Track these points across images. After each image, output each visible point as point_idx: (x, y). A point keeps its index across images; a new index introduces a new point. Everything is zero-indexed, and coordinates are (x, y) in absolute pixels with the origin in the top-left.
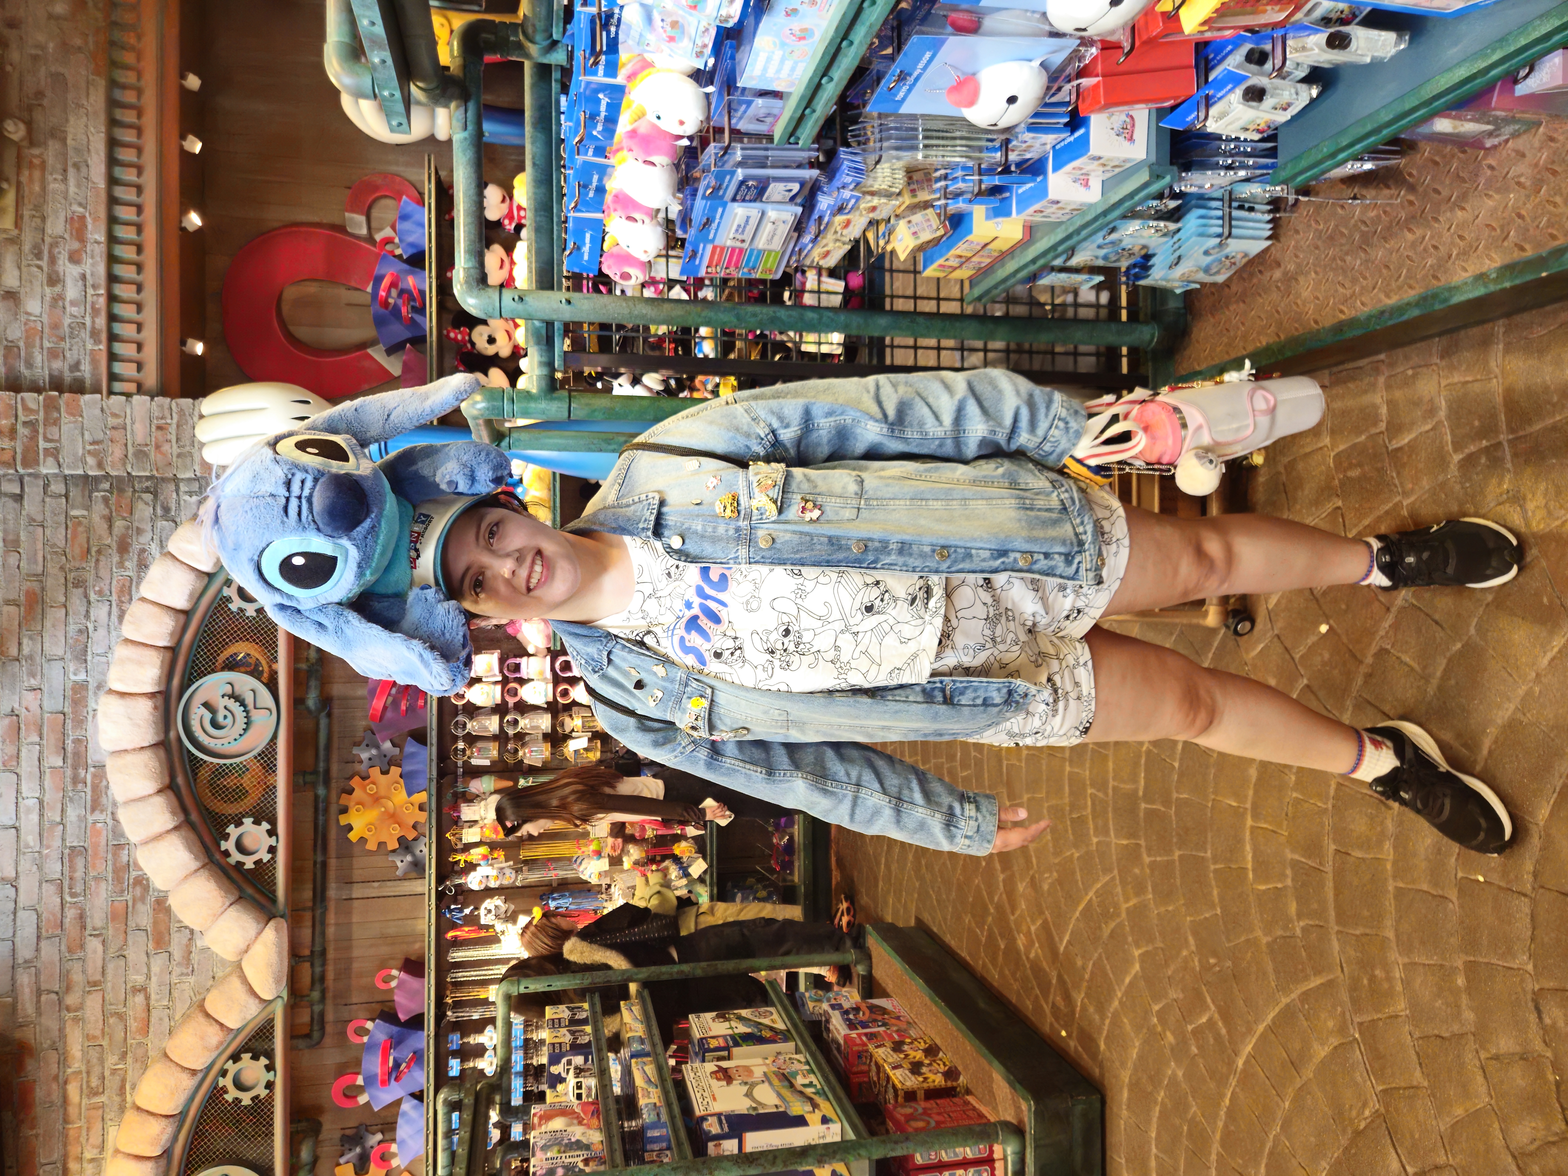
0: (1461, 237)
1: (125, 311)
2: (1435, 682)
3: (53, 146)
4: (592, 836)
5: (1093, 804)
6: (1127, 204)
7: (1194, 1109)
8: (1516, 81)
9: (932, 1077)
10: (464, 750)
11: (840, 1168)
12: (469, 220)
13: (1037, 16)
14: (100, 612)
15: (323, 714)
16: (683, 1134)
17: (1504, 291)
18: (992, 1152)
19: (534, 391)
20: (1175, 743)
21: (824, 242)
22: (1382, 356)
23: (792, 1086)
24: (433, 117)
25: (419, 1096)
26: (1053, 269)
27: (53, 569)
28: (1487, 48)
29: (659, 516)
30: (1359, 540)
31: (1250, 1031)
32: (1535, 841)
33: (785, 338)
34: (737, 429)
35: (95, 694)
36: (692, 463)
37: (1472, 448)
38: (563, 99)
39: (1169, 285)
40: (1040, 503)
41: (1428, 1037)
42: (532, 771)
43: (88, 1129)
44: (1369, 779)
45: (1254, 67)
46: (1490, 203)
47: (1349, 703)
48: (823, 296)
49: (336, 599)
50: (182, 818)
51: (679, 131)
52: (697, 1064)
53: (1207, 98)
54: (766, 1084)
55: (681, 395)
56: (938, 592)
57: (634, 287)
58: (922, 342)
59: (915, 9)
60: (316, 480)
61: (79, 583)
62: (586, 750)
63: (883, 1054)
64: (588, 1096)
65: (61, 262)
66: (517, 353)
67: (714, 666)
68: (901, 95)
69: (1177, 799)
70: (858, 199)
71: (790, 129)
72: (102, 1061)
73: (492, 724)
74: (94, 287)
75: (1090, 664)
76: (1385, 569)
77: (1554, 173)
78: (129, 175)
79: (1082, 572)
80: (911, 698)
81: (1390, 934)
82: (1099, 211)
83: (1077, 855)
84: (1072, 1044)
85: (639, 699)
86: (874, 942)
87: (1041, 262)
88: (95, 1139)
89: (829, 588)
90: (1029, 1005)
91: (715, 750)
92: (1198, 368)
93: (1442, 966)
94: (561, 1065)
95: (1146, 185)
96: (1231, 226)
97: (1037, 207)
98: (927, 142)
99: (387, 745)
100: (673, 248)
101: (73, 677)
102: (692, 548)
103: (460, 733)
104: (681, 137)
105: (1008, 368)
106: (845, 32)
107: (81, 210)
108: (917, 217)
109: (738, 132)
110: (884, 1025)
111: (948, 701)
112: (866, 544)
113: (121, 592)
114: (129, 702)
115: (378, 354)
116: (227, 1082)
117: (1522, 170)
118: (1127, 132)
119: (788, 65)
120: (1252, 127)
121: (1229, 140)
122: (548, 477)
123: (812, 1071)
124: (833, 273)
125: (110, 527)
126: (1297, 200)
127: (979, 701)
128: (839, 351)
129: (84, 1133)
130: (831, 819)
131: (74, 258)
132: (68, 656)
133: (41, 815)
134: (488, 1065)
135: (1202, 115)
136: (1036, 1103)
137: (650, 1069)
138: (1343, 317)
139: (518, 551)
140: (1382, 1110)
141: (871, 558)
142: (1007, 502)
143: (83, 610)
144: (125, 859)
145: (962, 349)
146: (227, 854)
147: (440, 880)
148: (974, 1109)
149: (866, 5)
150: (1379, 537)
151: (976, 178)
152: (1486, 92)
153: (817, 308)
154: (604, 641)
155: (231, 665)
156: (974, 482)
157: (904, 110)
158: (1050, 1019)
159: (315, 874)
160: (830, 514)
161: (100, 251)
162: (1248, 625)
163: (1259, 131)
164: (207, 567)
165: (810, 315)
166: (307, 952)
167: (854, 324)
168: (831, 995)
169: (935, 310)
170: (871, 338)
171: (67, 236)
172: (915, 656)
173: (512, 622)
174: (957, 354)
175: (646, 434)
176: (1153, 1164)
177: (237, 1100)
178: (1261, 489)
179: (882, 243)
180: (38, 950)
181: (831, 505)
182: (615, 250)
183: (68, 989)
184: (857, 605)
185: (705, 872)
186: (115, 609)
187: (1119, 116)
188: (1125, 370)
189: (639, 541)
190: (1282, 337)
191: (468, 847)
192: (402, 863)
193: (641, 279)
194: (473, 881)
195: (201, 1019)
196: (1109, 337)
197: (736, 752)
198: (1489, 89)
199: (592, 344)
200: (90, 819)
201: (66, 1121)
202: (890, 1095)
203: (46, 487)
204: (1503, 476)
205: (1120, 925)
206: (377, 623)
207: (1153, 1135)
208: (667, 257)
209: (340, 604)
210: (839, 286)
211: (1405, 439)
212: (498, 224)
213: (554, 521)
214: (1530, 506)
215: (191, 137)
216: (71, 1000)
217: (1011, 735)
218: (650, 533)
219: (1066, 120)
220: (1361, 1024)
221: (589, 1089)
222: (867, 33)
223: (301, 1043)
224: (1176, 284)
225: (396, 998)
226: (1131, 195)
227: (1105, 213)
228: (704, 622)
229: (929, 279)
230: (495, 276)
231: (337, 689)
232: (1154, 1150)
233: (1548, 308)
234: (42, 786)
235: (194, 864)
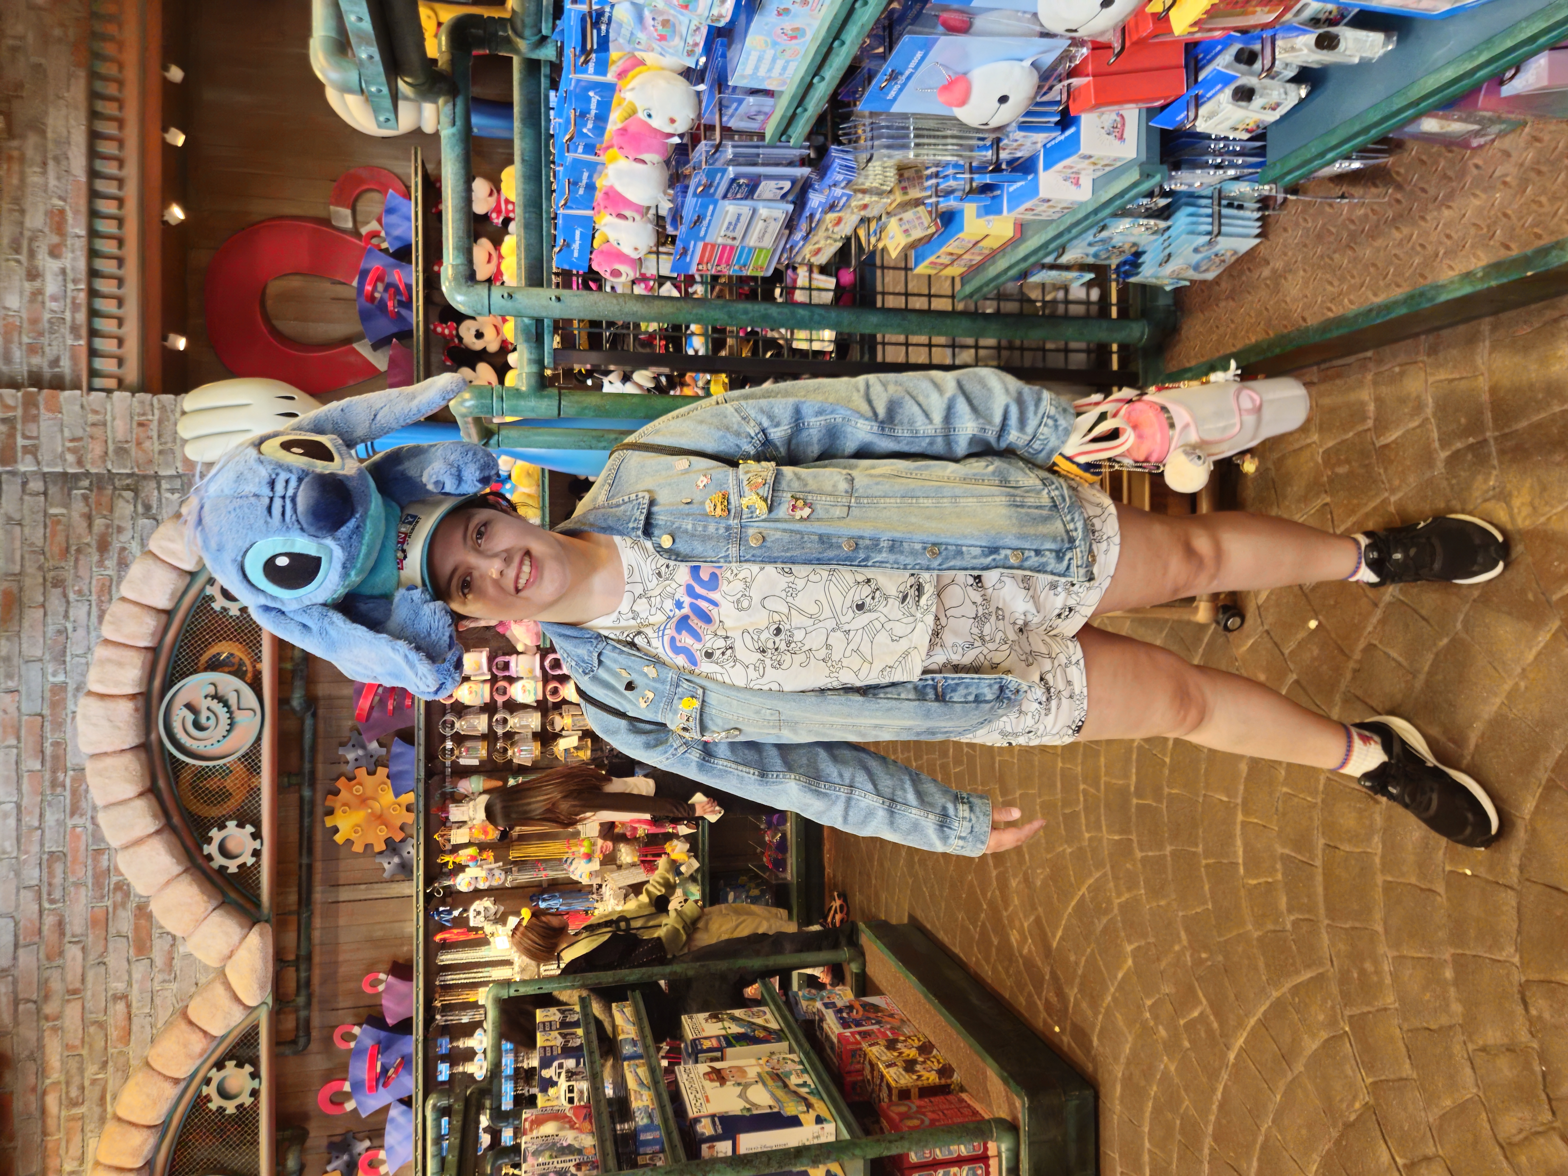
0: (1449, 237)
1: (106, 305)
2: (1422, 677)
3: (32, 139)
4: (582, 836)
5: (1085, 800)
6: (1118, 203)
7: (1187, 1103)
8: (1502, 83)
9: (926, 1075)
10: (452, 750)
11: (835, 1168)
12: (458, 216)
13: (1028, 16)
14: (79, 612)
15: (309, 714)
16: (676, 1135)
17: (1490, 290)
18: (986, 1149)
19: (524, 389)
20: (1166, 739)
21: (815, 239)
22: (1369, 354)
23: (785, 1086)
24: (420, 111)
25: (407, 1102)
26: (1043, 266)
27: (31, 569)
28: (1473, 49)
29: (649, 516)
30: (1347, 536)
31: (1240, 1025)
32: (1521, 834)
33: (776, 335)
34: (728, 429)
35: (75, 696)
36: (682, 462)
37: (1459, 445)
38: (552, 94)
39: (1158, 282)
40: (1031, 500)
41: (1417, 1029)
42: (521, 770)
43: (68, 1142)
44: (1358, 774)
45: (1243, 67)
46: (1477, 202)
47: (1338, 698)
48: (814, 293)
49: (321, 600)
50: (163, 821)
51: (668, 129)
52: (690, 1066)
53: (1197, 97)
54: (760, 1085)
55: (672, 393)
56: (929, 590)
57: (624, 284)
58: (913, 339)
59: (906, 9)
60: (300, 480)
61: (58, 583)
62: (576, 748)
63: (876, 1052)
64: (580, 1100)
65: (40, 257)
66: (505, 348)
67: (706, 667)
68: (892, 94)
69: (1169, 794)
70: (849, 197)
71: (782, 128)
72: (81, 1070)
73: (481, 724)
74: (75, 281)
75: (1082, 662)
76: (1373, 565)
77: (1539, 173)
78: (110, 168)
79: (1073, 568)
80: (903, 696)
81: (1380, 928)
82: (1090, 209)
83: (1069, 850)
84: (1066, 1039)
85: (630, 701)
86: (867, 939)
87: (1032, 260)
88: (75, 1150)
89: (820, 585)
90: (1022, 1000)
91: (707, 751)
92: (1187, 365)
93: (1430, 959)
94: (553, 1069)
95: (1135, 185)
96: (1220, 225)
97: (1028, 205)
98: (918, 141)
99: (374, 746)
100: (664, 244)
101: (51, 679)
102: (682, 547)
103: (448, 733)
104: (671, 135)
105: (999, 367)
106: (837, 33)
107: (61, 203)
108: (909, 215)
109: (729, 129)
110: (878, 1022)
111: (941, 698)
112: (856, 542)
113: (101, 592)
114: (110, 704)
115: (364, 349)
116: (211, 1091)
117: (1508, 170)
118: (1118, 131)
119: (780, 64)
120: (1241, 127)
121: (1218, 139)
122: (537, 475)
123: (805, 1071)
124: (824, 270)
125: (90, 526)
126: (1285, 199)
127: (971, 698)
128: (830, 348)
129: (63, 1144)
130: (824, 821)
131: (54, 253)
132: (47, 657)
133: (19, 820)
134: (478, 1069)
135: (1192, 115)
136: (1031, 1101)
137: (643, 1072)
138: (1331, 315)
139: (506, 551)
140: (1372, 1102)
141: (862, 555)
142: (998, 499)
143: (61, 610)
144: (105, 864)
145: (953, 346)
146: (209, 858)
147: (428, 882)
148: (969, 1106)
149: (857, 5)
150: (1368, 534)
151: (967, 176)
152: (1473, 93)
153: (808, 305)
154: (595, 642)
155: (214, 665)
156: (965, 480)
157: (896, 109)
158: (1043, 1015)
159: (300, 877)
160: (820, 512)
161: (80, 245)
162: (1238, 620)
163: (1248, 131)
164: (189, 566)
165: (801, 312)
166: (291, 957)
167: (846, 322)
168: (824, 993)
169: (926, 307)
170: (862, 336)
171: (47, 230)
172: (906, 654)
173: (501, 623)
174: (949, 351)
175: (636, 434)
176: (1146, 1158)
177: (221, 1109)
178: (1249, 484)
179: (873, 240)
180: (15, 958)
181: (821, 503)
182: (605, 247)
183: (47, 998)
184: (848, 603)
185: (697, 871)
186: (94, 609)
187: (1109, 115)
188: (1115, 366)
189: (629, 541)
190: (1272, 334)
191: (456, 848)
192: (389, 865)
193: (632, 276)
194: (462, 883)
195: (184, 1026)
196: (1099, 333)
197: (728, 753)
198: (1474, 91)
199: (582, 341)
200: (70, 823)
201: (45, 1133)
202: (884, 1094)
203: (24, 484)
204: (1490, 474)
205: (1112, 921)
206: (362, 624)
207: (1146, 1130)
208: (658, 253)
209: (324, 605)
210: (830, 282)
211: (1392, 436)
212: (486, 217)
213: (543, 518)
214: (1516, 502)
215: (173, 130)
216: (49, 1009)
217: (1003, 734)
218: (640, 533)
219: (1057, 119)
220: (1351, 1017)
221: (581, 1092)
222: (859, 33)
223: (287, 1050)
224: (1166, 281)
225: (384, 1002)
226: (1121, 194)
227: (1096, 211)
228: (695, 622)
229: (919, 276)
230: (483, 271)
231: (323, 689)
232: (1147, 1145)
233: (1533, 307)
234: (19, 790)
235: (177, 869)
